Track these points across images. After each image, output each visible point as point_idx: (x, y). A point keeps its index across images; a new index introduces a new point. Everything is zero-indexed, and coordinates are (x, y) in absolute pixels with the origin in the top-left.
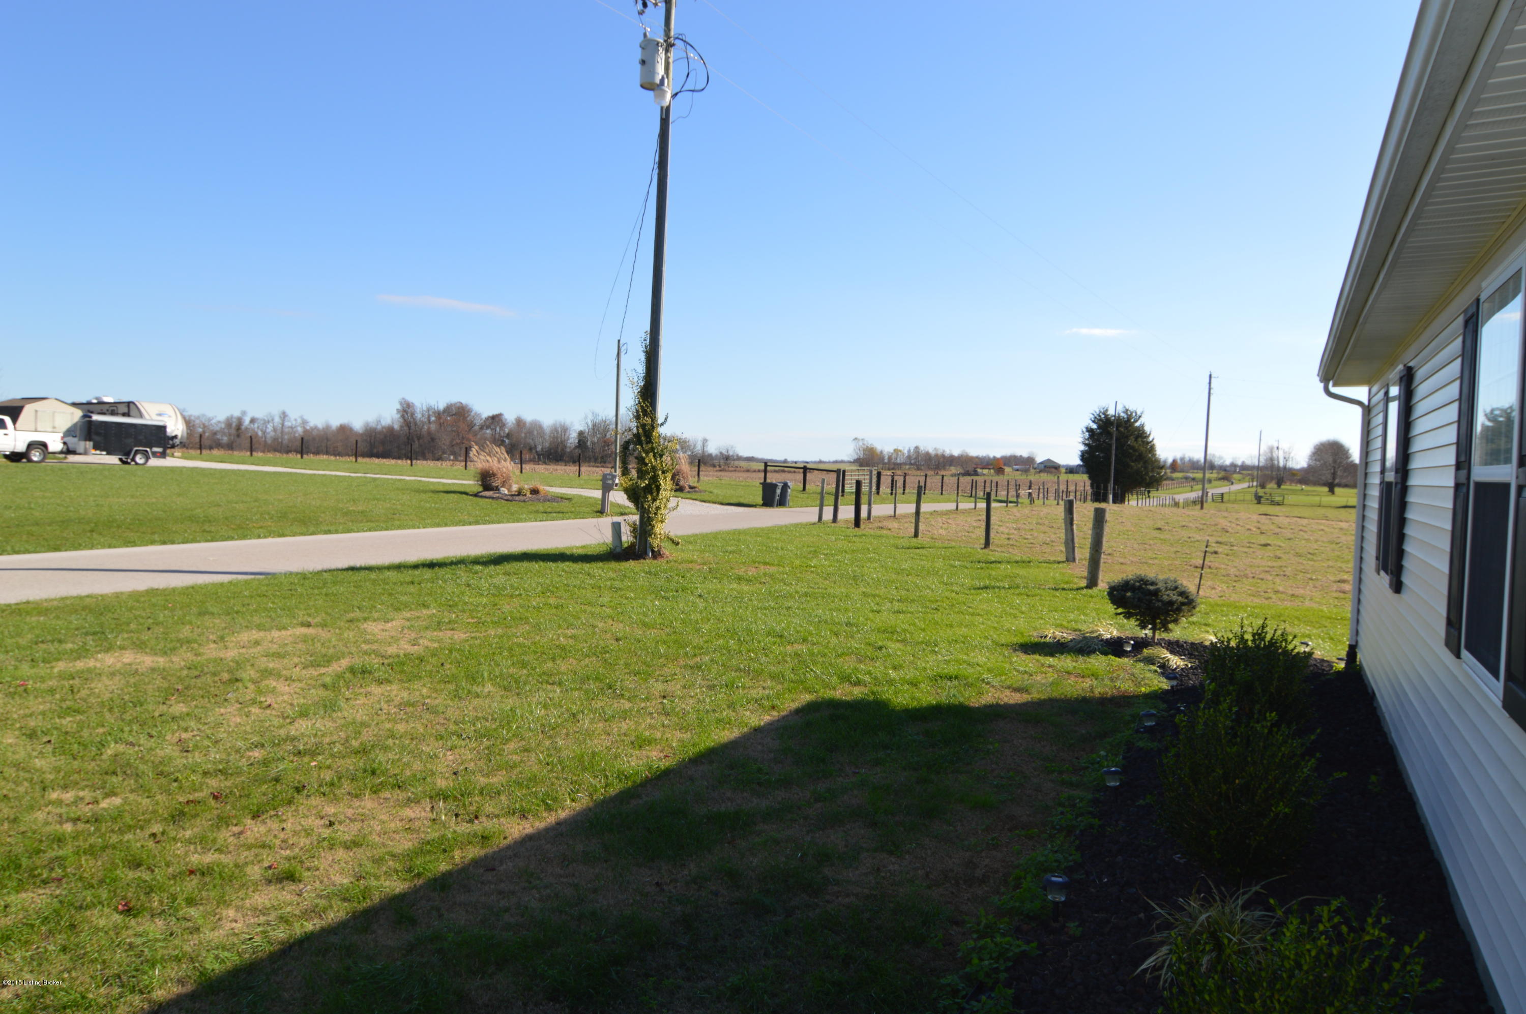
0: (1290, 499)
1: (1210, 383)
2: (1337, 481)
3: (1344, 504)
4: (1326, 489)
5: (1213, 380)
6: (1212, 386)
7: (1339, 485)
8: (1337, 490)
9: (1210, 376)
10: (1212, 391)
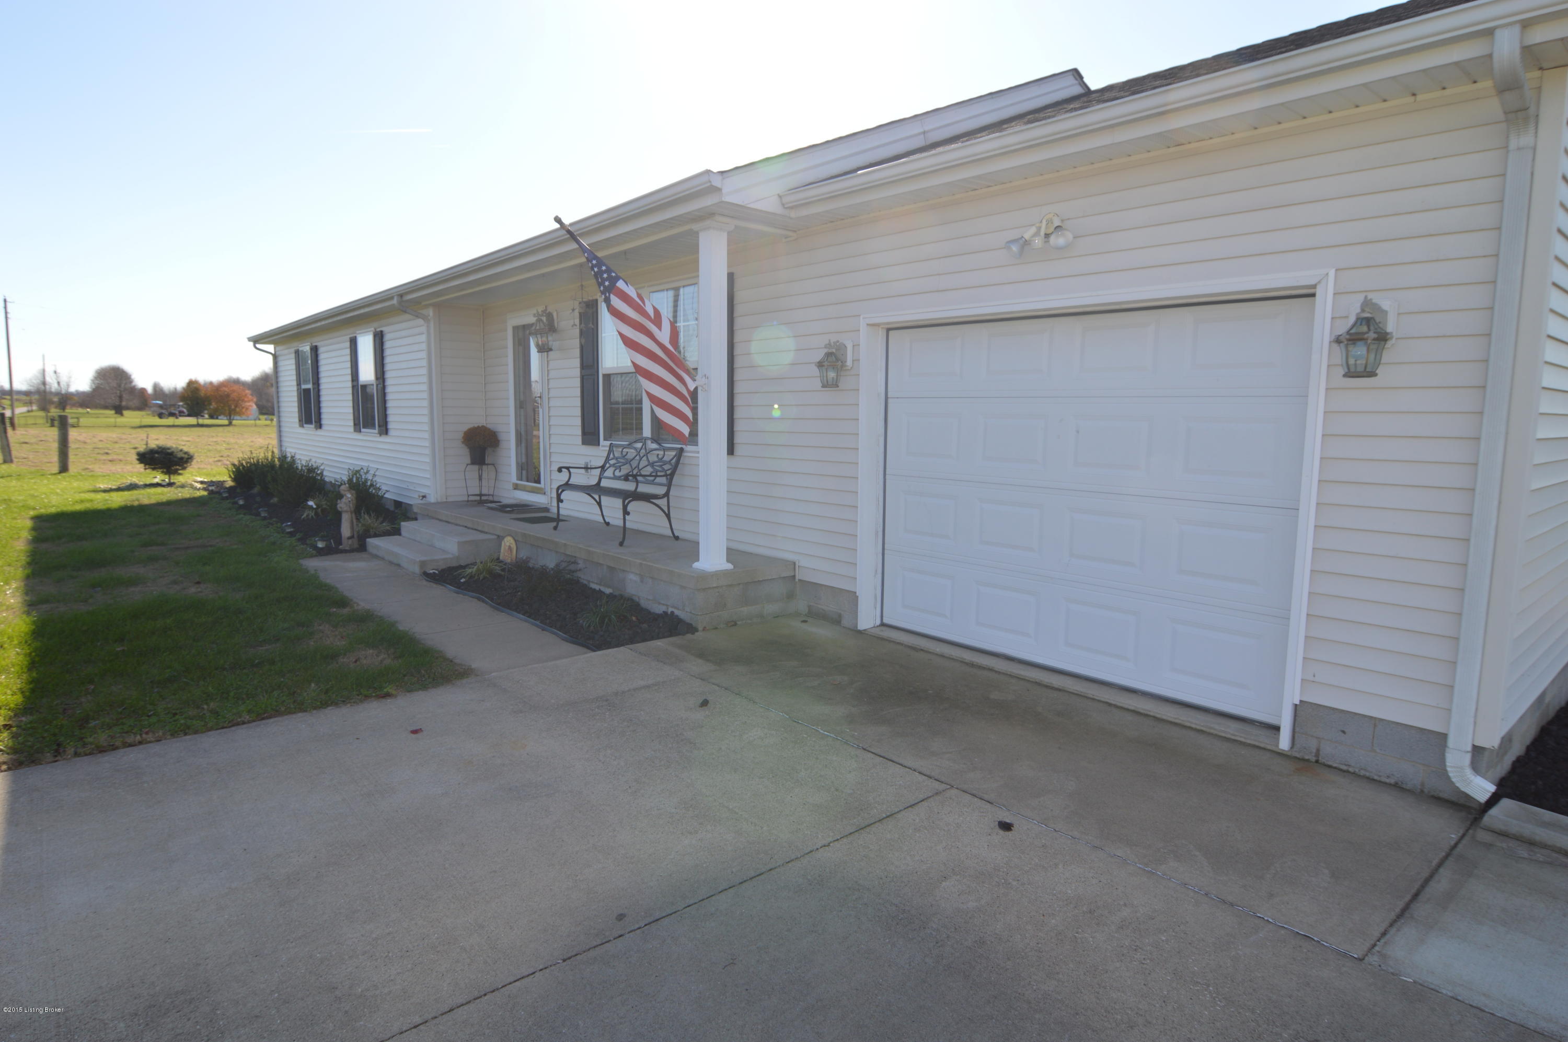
0: (83, 421)
1: (5, 308)
2: (124, 404)
3: (138, 424)
4: (113, 412)
5: (9, 305)
6: (9, 310)
7: (128, 408)
8: (125, 413)
9: (5, 301)
10: (9, 316)
